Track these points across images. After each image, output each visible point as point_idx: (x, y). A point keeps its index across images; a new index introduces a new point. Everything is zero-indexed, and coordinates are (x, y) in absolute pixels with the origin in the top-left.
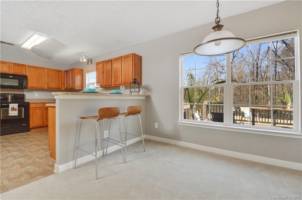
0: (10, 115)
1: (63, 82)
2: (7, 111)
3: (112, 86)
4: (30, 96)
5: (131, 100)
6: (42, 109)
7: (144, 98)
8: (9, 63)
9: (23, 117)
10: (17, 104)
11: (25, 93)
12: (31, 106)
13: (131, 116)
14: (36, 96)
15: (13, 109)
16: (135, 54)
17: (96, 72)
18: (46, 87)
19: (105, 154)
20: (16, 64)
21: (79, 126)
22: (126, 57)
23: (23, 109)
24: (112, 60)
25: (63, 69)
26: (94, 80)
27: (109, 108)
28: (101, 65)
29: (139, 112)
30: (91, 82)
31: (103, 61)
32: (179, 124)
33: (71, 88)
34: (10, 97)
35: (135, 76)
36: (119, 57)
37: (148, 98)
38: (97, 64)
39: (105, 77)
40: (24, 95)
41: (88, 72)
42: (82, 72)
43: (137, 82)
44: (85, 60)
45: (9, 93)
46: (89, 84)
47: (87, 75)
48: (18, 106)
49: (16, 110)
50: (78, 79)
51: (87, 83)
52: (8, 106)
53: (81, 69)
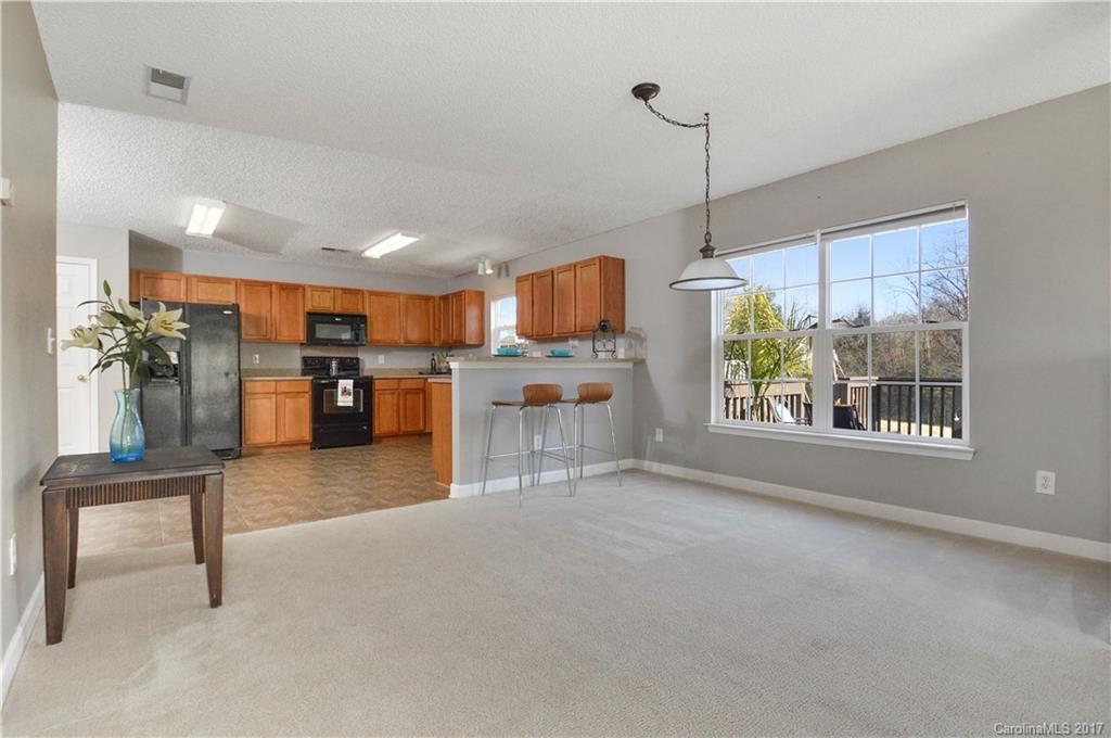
0: (339, 404)
1: (437, 326)
2: (333, 397)
3: (555, 335)
4: (374, 363)
5: (592, 369)
6: (397, 392)
7: (630, 365)
8: (335, 289)
9: (362, 410)
10: (352, 381)
11: (360, 356)
12: (377, 385)
13: (587, 406)
14: (380, 362)
15: (345, 391)
16: (606, 258)
17: (515, 298)
18: (402, 341)
19: (536, 483)
20: (345, 291)
21: (490, 422)
22: (586, 264)
23: (362, 391)
24: (553, 272)
25: (436, 292)
26: (512, 320)
27: (541, 385)
28: (527, 284)
29: (607, 397)
30: (501, 324)
31: (533, 274)
32: (711, 430)
33: (456, 342)
34: (334, 364)
35: (605, 314)
36: (570, 265)
37: (639, 363)
38: (519, 280)
39: (536, 314)
40: (357, 359)
41: (496, 298)
42: (480, 299)
43: (609, 326)
44: (489, 271)
45: (332, 355)
46: (500, 330)
47: (493, 305)
48: (354, 383)
49: (350, 394)
50: (472, 314)
51: (493, 327)
52: (335, 386)
53: (478, 292)
